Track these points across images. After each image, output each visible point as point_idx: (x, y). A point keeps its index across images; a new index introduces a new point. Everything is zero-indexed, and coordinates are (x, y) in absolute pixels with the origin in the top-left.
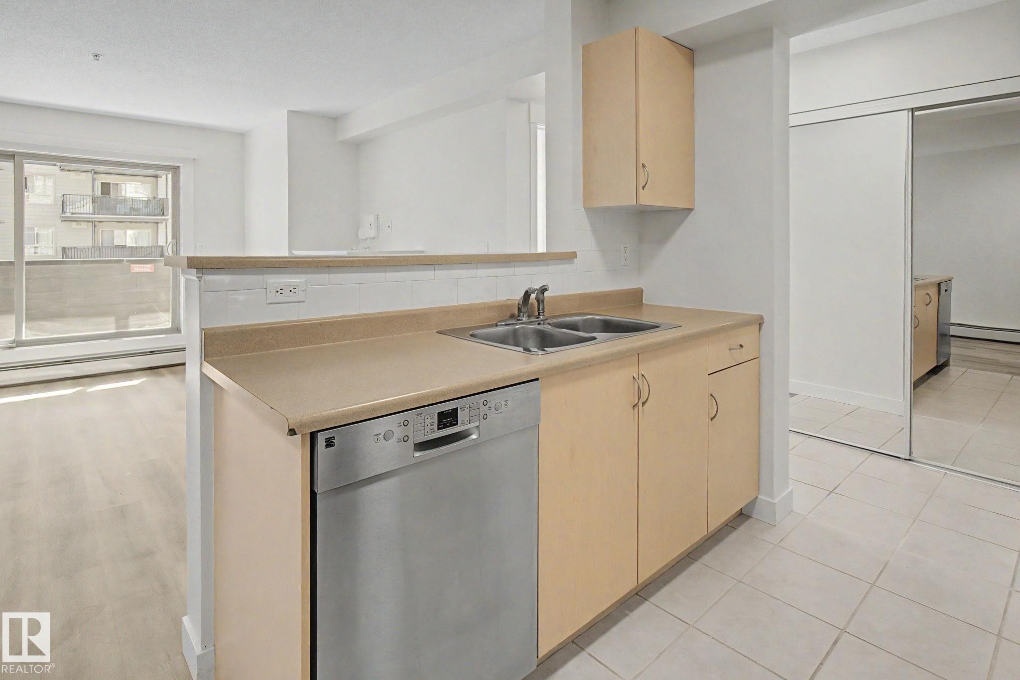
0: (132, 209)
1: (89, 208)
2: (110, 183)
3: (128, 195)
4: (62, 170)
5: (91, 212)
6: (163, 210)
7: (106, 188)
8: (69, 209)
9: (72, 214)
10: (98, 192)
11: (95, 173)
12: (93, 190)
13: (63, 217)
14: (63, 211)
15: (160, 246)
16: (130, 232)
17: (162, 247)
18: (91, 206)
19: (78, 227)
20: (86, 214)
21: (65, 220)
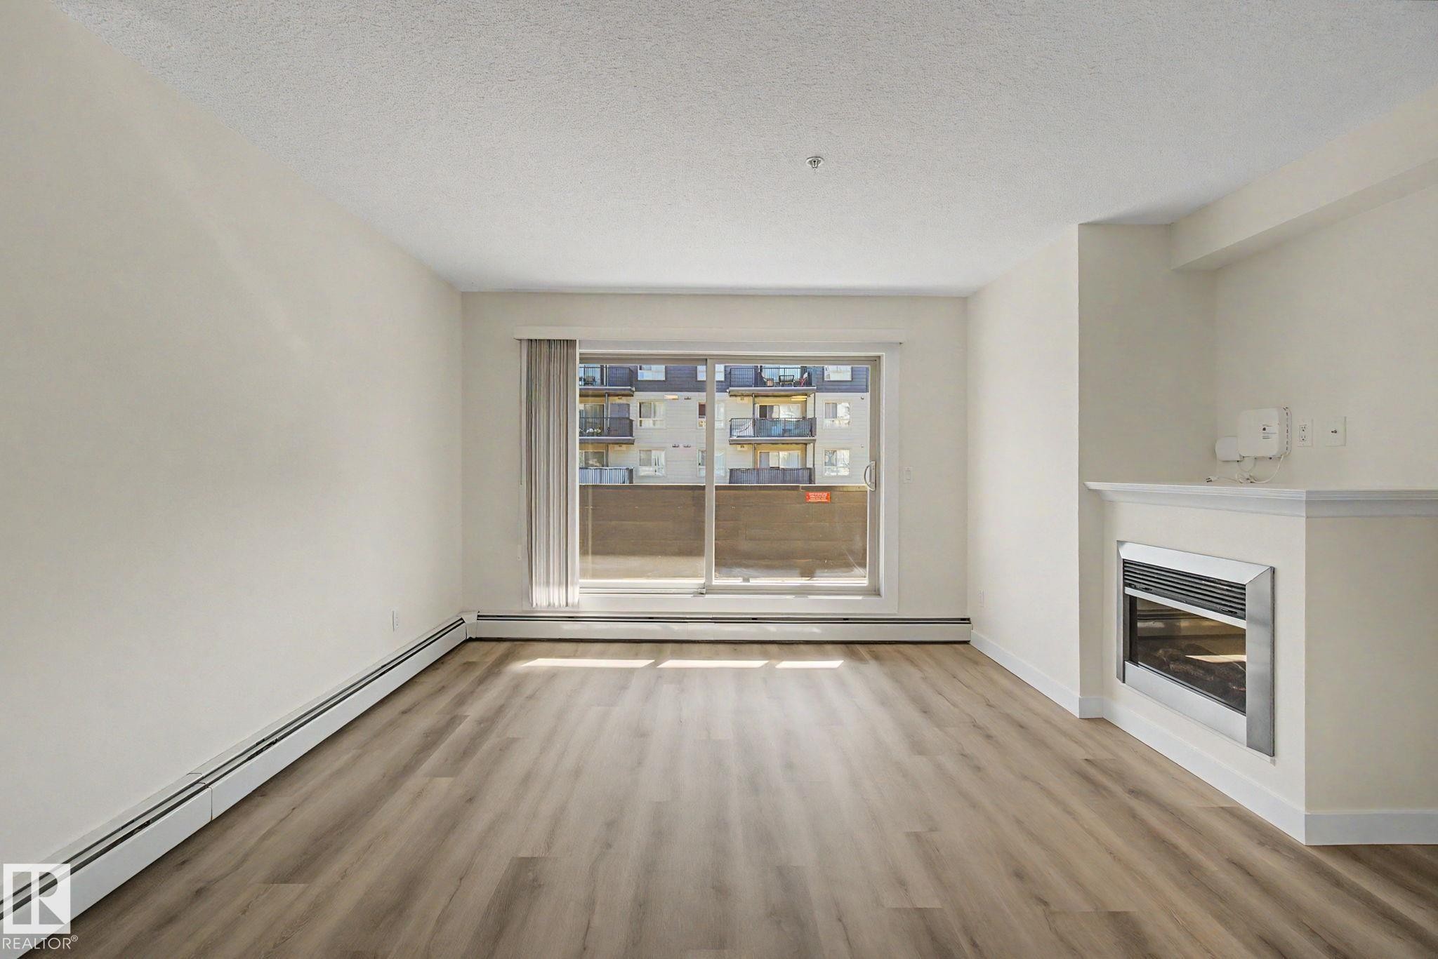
0: (784, 430)
1: (750, 431)
2: (766, 406)
3: (782, 416)
4: (731, 396)
5: (752, 434)
6: (811, 431)
7: (763, 408)
8: (735, 433)
9: (738, 437)
10: (757, 415)
11: (755, 396)
12: (754, 414)
13: (732, 440)
14: (731, 435)
15: (808, 469)
16: (783, 454)
17: (810, 469)
18: (752, 430)
19: (743, 449)
20: (750, 437)
21: (732, 443)
